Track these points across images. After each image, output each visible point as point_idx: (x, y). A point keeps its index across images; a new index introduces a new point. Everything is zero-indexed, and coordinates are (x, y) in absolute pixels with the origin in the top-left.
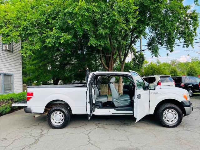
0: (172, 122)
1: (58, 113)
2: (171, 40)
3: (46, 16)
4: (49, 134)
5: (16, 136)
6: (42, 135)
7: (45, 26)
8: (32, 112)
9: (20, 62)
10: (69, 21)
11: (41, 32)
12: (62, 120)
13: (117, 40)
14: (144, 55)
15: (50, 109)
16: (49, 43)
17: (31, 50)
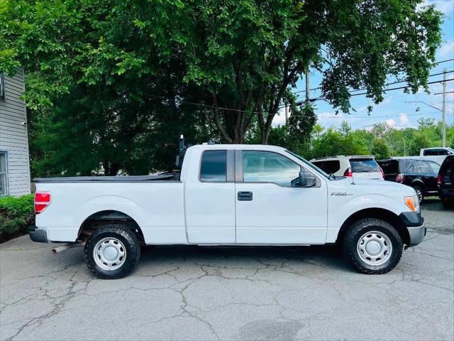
0: (378, 262)
1: (112, 242)
2: (377, 75)
3: (83, 12)
4: (88, 292)
5: (9, 297)
6: (71, 294)
7: (80, 36)
8: (48, 238)
9: (23, 123)
10: (137, 22)
11: (71, 50)
12: (121, 259)
13: (252, 73)
14: (315, 112)
15: (90, 234)
16: (91, 76)
17: (46, 93)
